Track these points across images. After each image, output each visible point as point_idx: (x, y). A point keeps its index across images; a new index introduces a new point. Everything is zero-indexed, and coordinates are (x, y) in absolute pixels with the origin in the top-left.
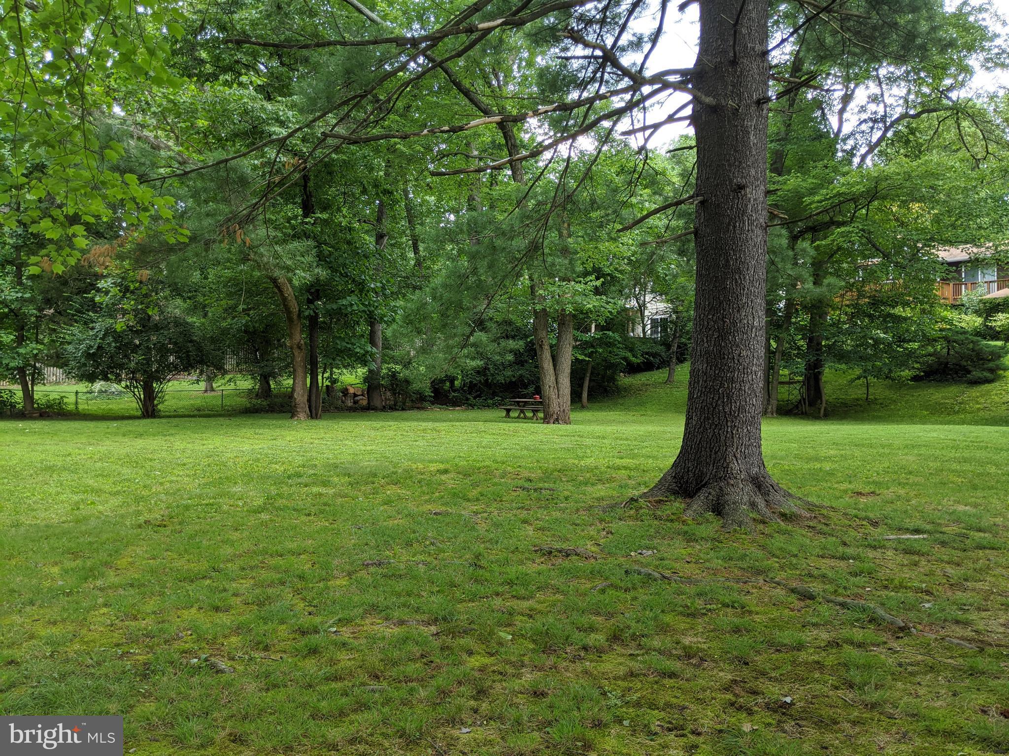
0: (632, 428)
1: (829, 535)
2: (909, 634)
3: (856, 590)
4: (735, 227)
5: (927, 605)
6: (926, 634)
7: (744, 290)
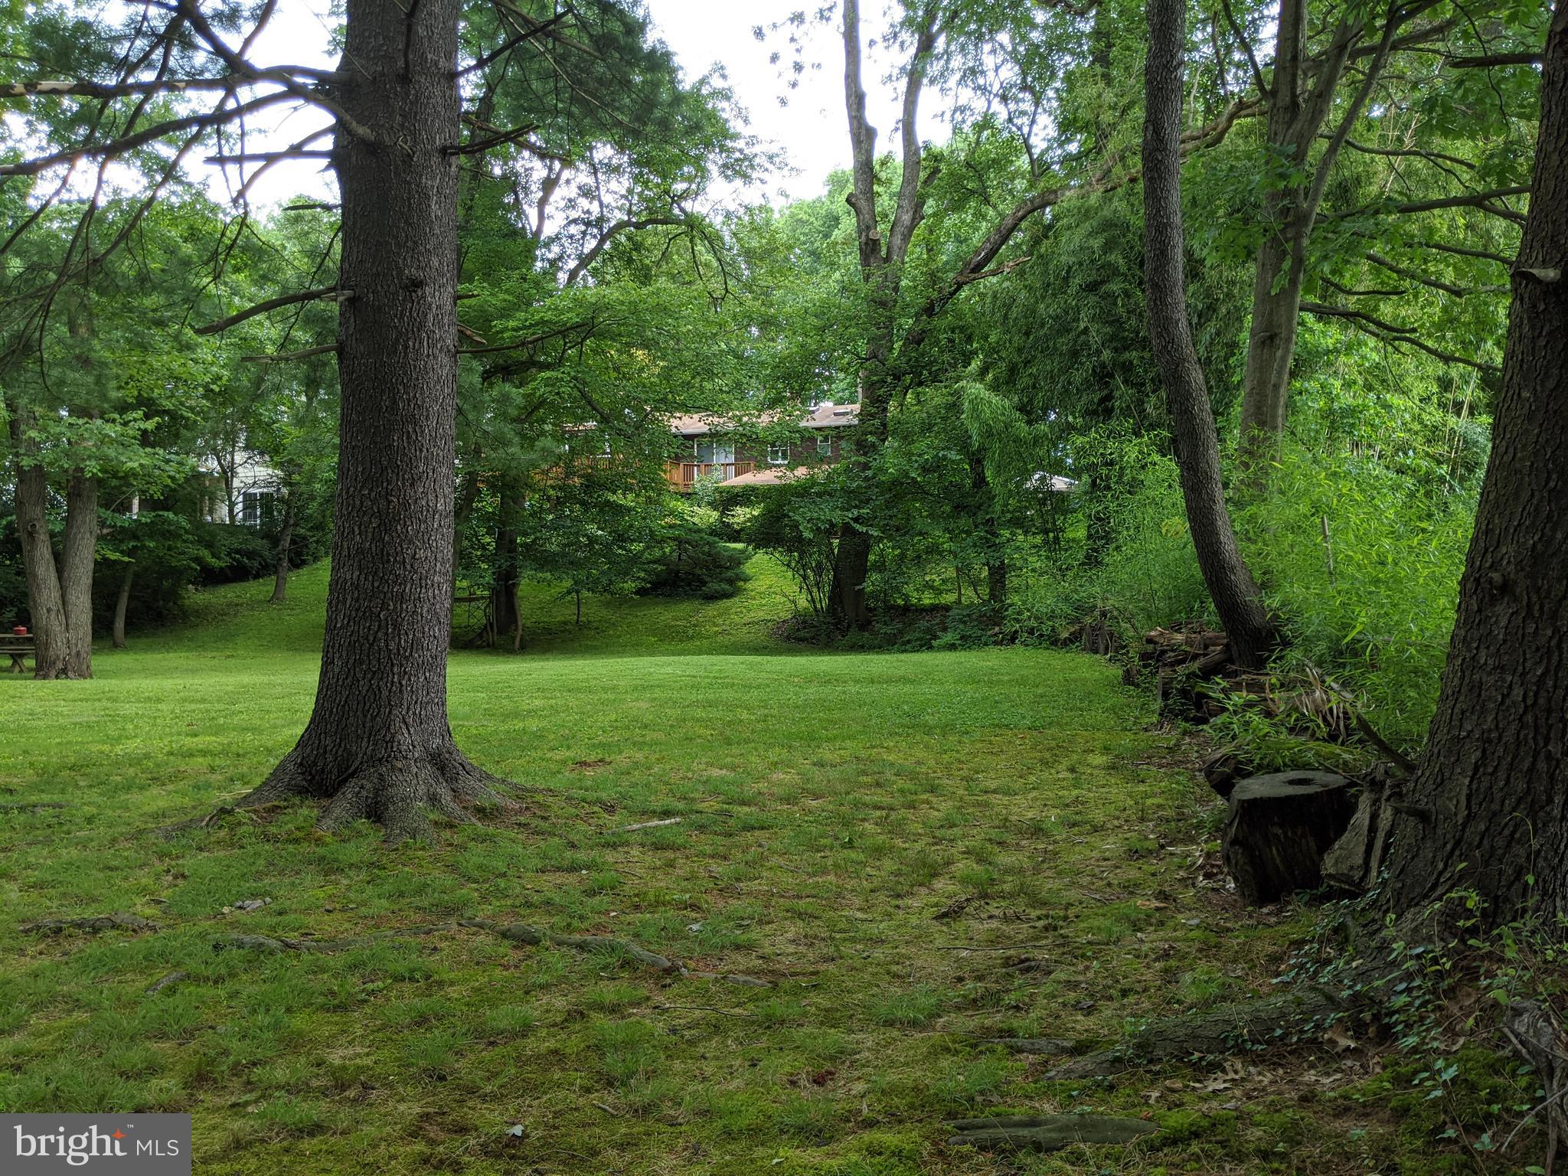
0: (212, 681)
1: (550, 834)
2: (679, 978)
3: (597, 919)
4: (406, 347)
5: (695, 927)
6: (701, 974)
7: (421, 451)
